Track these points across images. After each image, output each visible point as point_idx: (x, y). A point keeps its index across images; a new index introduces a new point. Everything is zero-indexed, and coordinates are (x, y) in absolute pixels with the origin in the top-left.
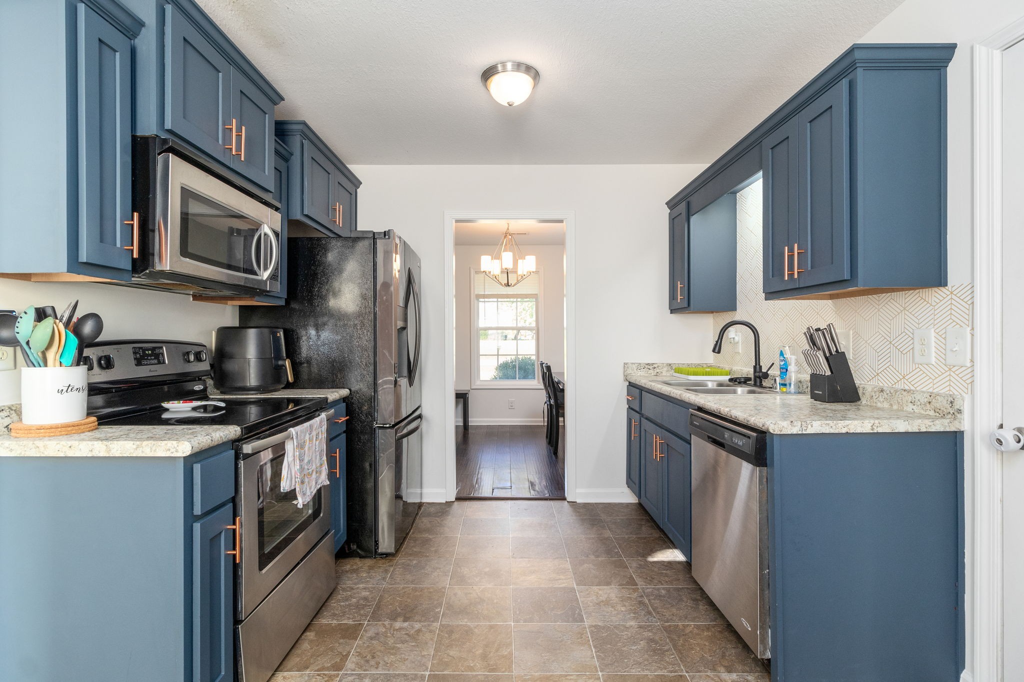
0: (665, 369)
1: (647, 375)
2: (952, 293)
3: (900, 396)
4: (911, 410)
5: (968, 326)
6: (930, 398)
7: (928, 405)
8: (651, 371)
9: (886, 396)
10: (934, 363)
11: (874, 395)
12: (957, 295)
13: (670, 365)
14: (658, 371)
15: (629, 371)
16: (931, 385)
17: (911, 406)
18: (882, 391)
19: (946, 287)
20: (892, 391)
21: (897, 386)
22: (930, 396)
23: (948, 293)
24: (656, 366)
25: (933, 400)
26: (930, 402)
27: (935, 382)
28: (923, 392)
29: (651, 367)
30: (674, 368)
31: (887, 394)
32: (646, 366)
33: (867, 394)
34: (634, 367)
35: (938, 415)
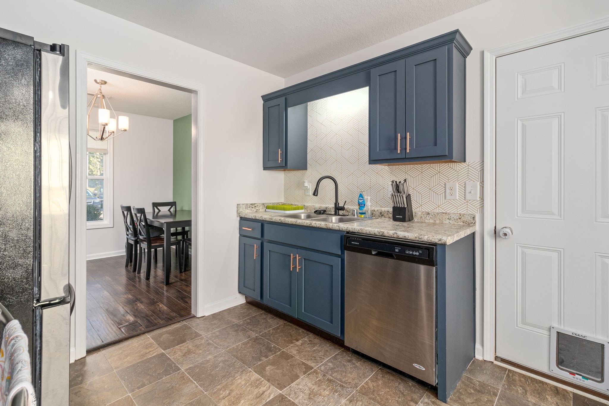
0: (261, 207)
1: (251, 212)
2: (468, 165)
3: (441, 216)
4: (448, 222)
5: (478, 181)
6: (460, 216)
7: (459, 220)
8: (253, 209)
9: (431, 216)
10: (458, 199)
11: (423, 216)
12: (472, 167)
13: (264, 204)
14: (257, 209)
15: (241, 210)
16: (456, 209)
17: (448, 221)
18: (428, 214)
19: (465, 163)
20: (435, 214)
21: (436, 211)
22: (460, 215)
23: (466, 165)
24: (256, 205)
25: (462, 217)
26: (460, 218)
27: (458, 208)
28: (454, 213)
29: (253, 206)
30: (266, 206)
31: (432, 215)
32: (251, 206)
33: (418, 216)
34: (244, 206)
35: (465, 224)
